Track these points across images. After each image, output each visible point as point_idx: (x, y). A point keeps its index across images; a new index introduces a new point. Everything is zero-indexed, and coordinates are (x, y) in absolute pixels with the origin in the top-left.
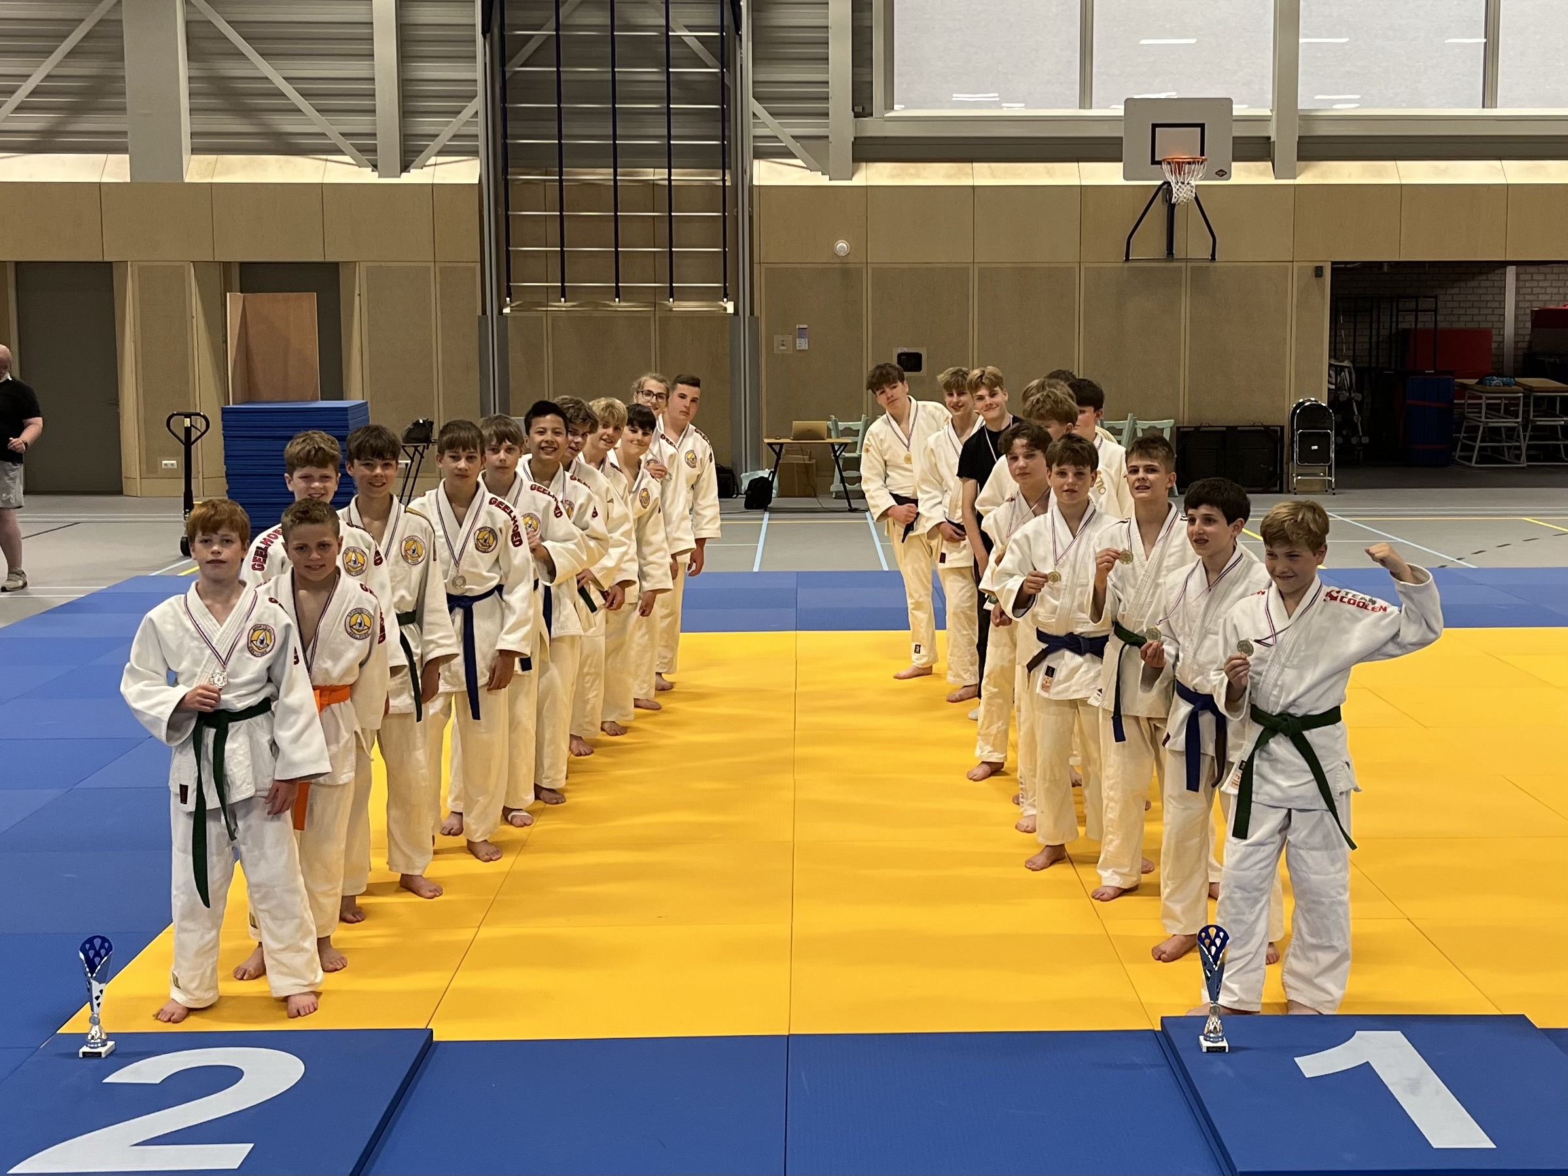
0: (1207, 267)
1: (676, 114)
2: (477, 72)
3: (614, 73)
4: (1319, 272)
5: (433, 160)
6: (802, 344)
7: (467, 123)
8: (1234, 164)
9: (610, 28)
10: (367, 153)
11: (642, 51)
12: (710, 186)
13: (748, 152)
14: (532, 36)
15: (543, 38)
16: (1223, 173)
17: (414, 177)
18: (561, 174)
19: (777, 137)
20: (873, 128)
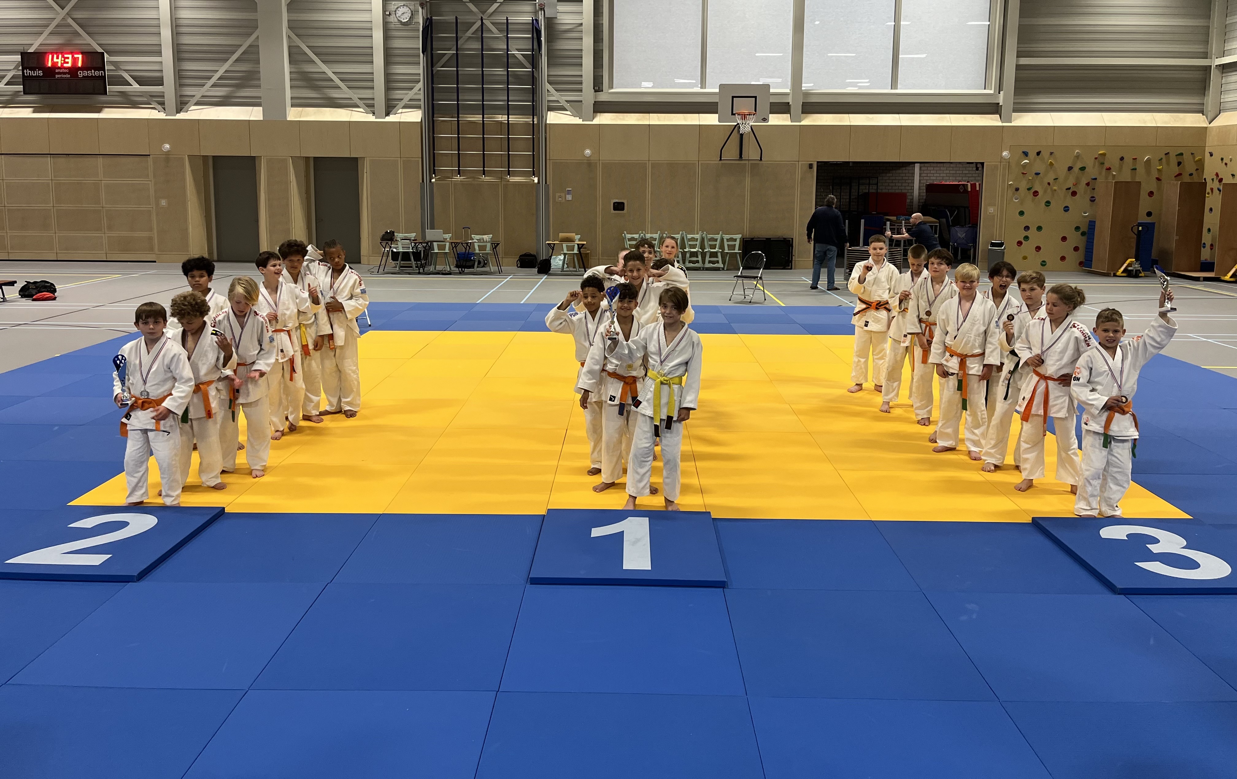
0: (758, 164)
1: (511, 90)
2: (420, 70)
3: (483, 71)
4: (811, 166)
5: (400, 111)
6: (569, 197)
7: (416, 94)
8: (770, 115)
9: (481, 50)
10: (370, 107)
11: (496, 61)
12: (527, 124)
13: (545, 107)
14: (446, 53)
15: (451, 54)
16: (765, 120)
17: (391, 118)
18: (458, 117)
19: (558, 101)
20: (603, 97)
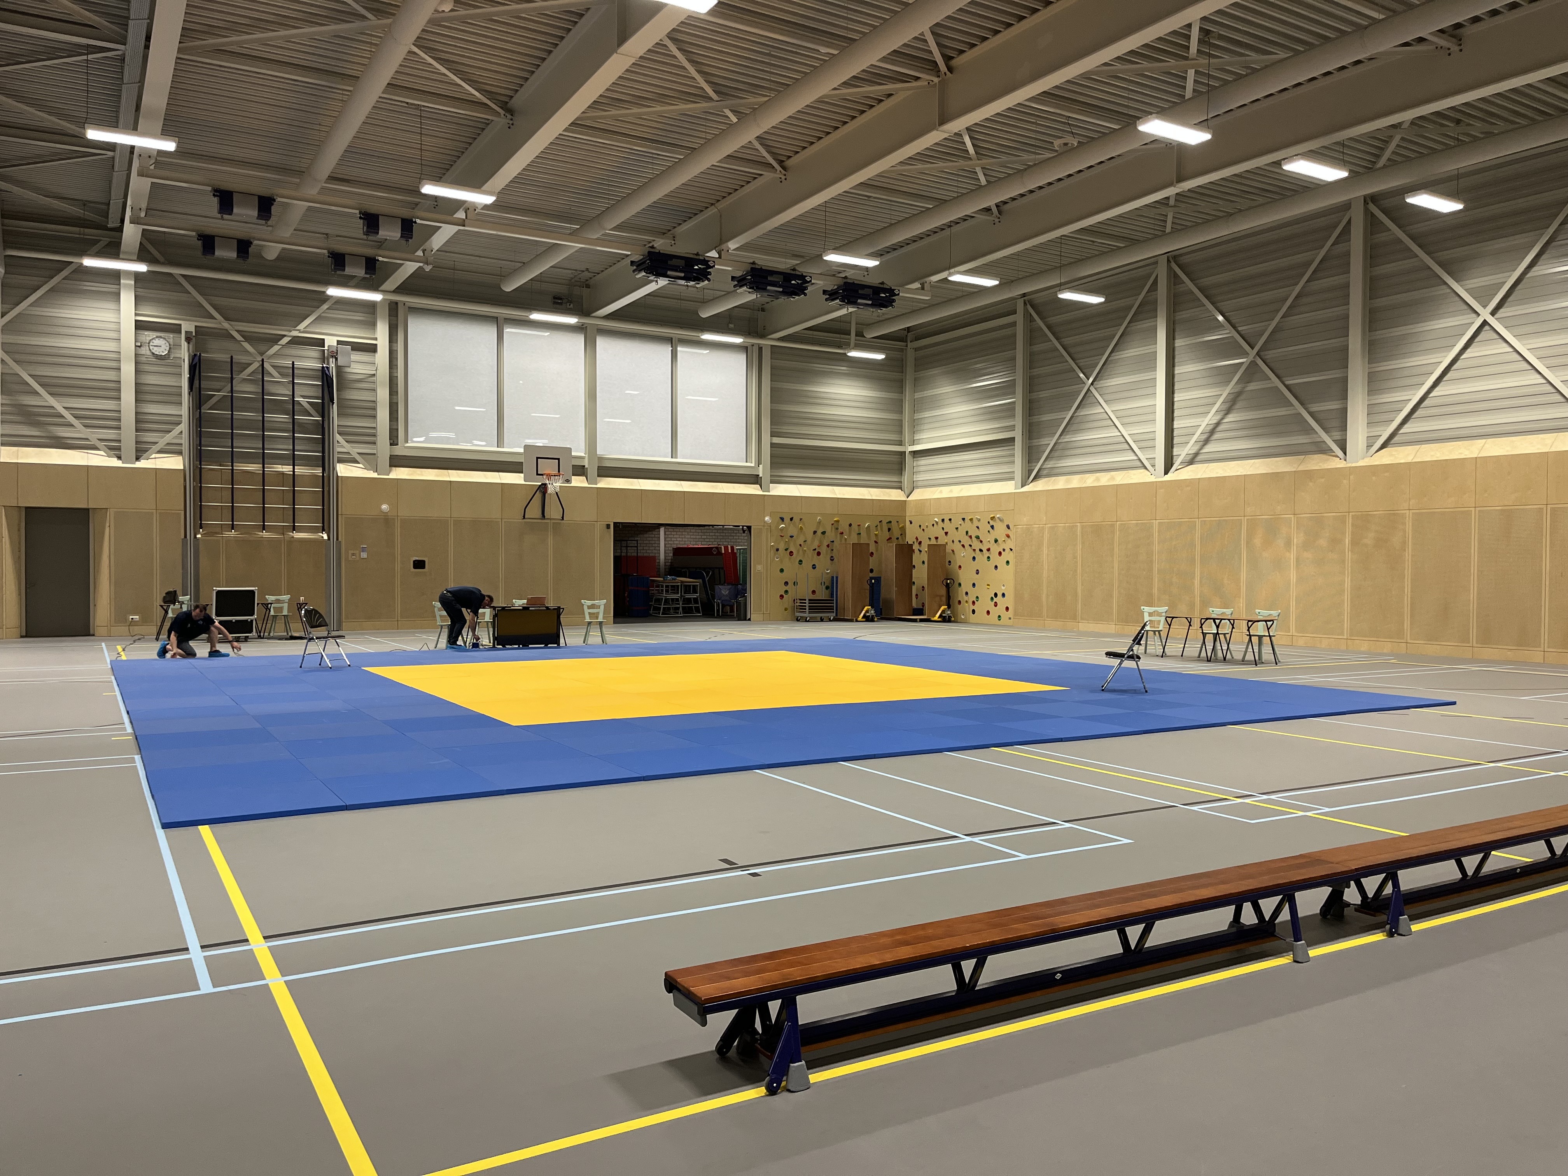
0: (560, 523)
1: (297, 439)
2: (184, 410)
3: (263, 417)
4: (608, 526)
5: (153, 456)
6: (364, 555)
7: (175, 438)
8: (573, 477)
9: (261, 394)
10: (115, 450)
11: (278, 407)
12: (315, 476)
13: (336, 460)
14: (215, 395)
15: (221, 397)
16: (568, 481)
17: (142, 464)
18: (232, 466)
19: (349, 453)
20: (399, 451)
